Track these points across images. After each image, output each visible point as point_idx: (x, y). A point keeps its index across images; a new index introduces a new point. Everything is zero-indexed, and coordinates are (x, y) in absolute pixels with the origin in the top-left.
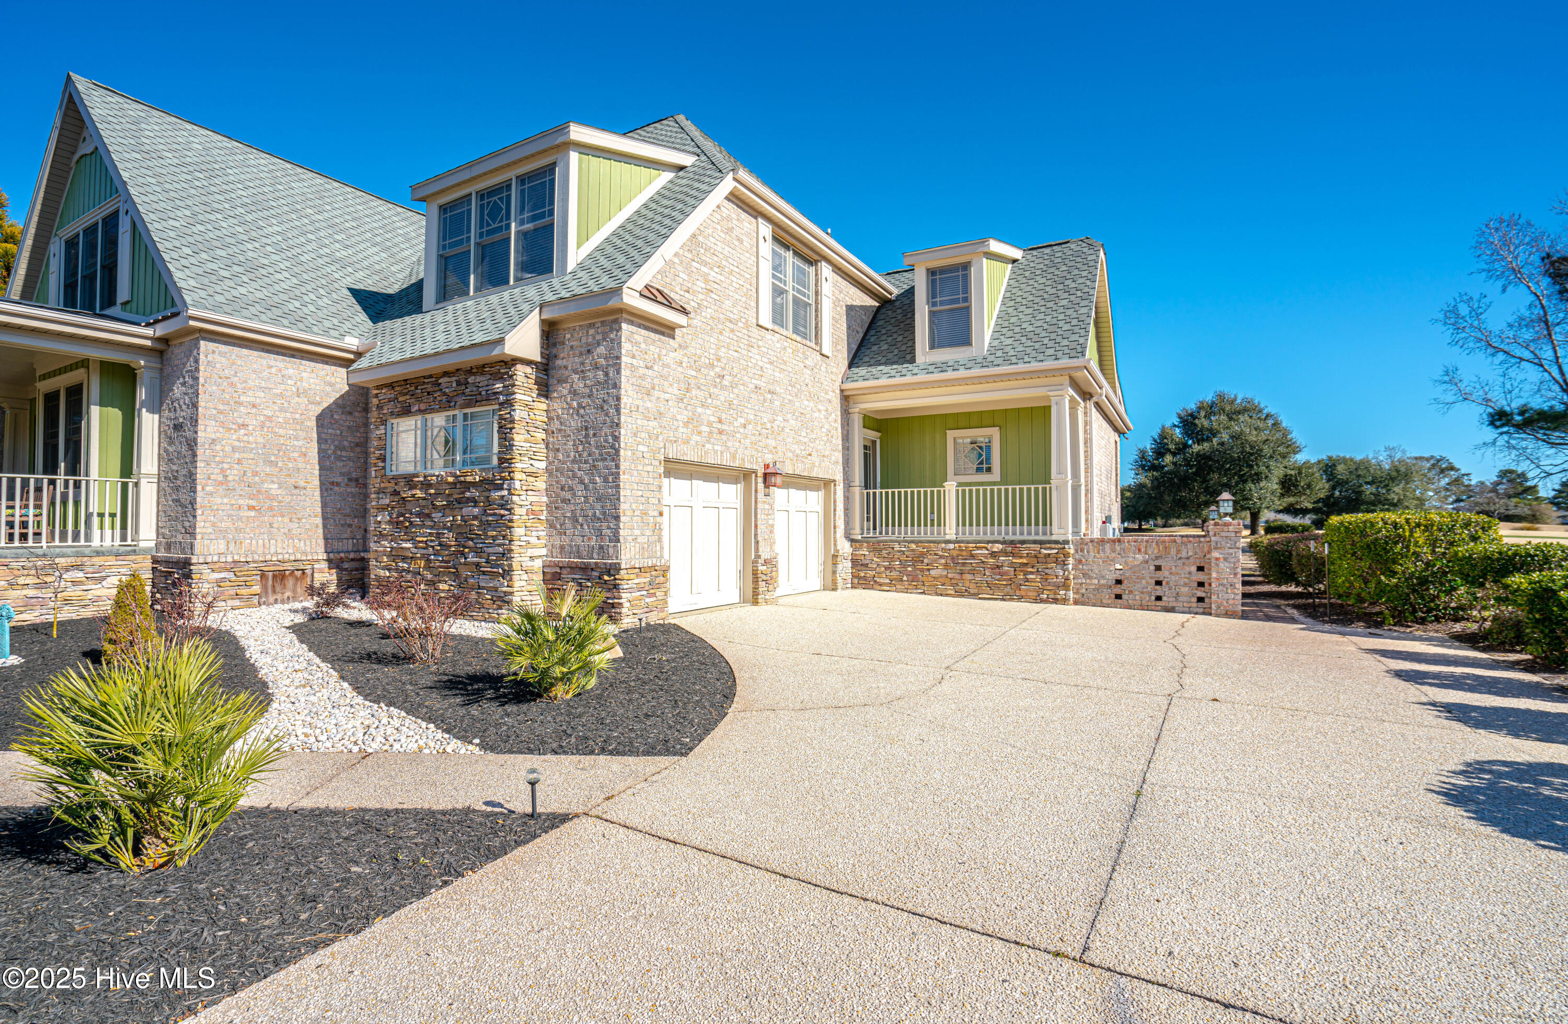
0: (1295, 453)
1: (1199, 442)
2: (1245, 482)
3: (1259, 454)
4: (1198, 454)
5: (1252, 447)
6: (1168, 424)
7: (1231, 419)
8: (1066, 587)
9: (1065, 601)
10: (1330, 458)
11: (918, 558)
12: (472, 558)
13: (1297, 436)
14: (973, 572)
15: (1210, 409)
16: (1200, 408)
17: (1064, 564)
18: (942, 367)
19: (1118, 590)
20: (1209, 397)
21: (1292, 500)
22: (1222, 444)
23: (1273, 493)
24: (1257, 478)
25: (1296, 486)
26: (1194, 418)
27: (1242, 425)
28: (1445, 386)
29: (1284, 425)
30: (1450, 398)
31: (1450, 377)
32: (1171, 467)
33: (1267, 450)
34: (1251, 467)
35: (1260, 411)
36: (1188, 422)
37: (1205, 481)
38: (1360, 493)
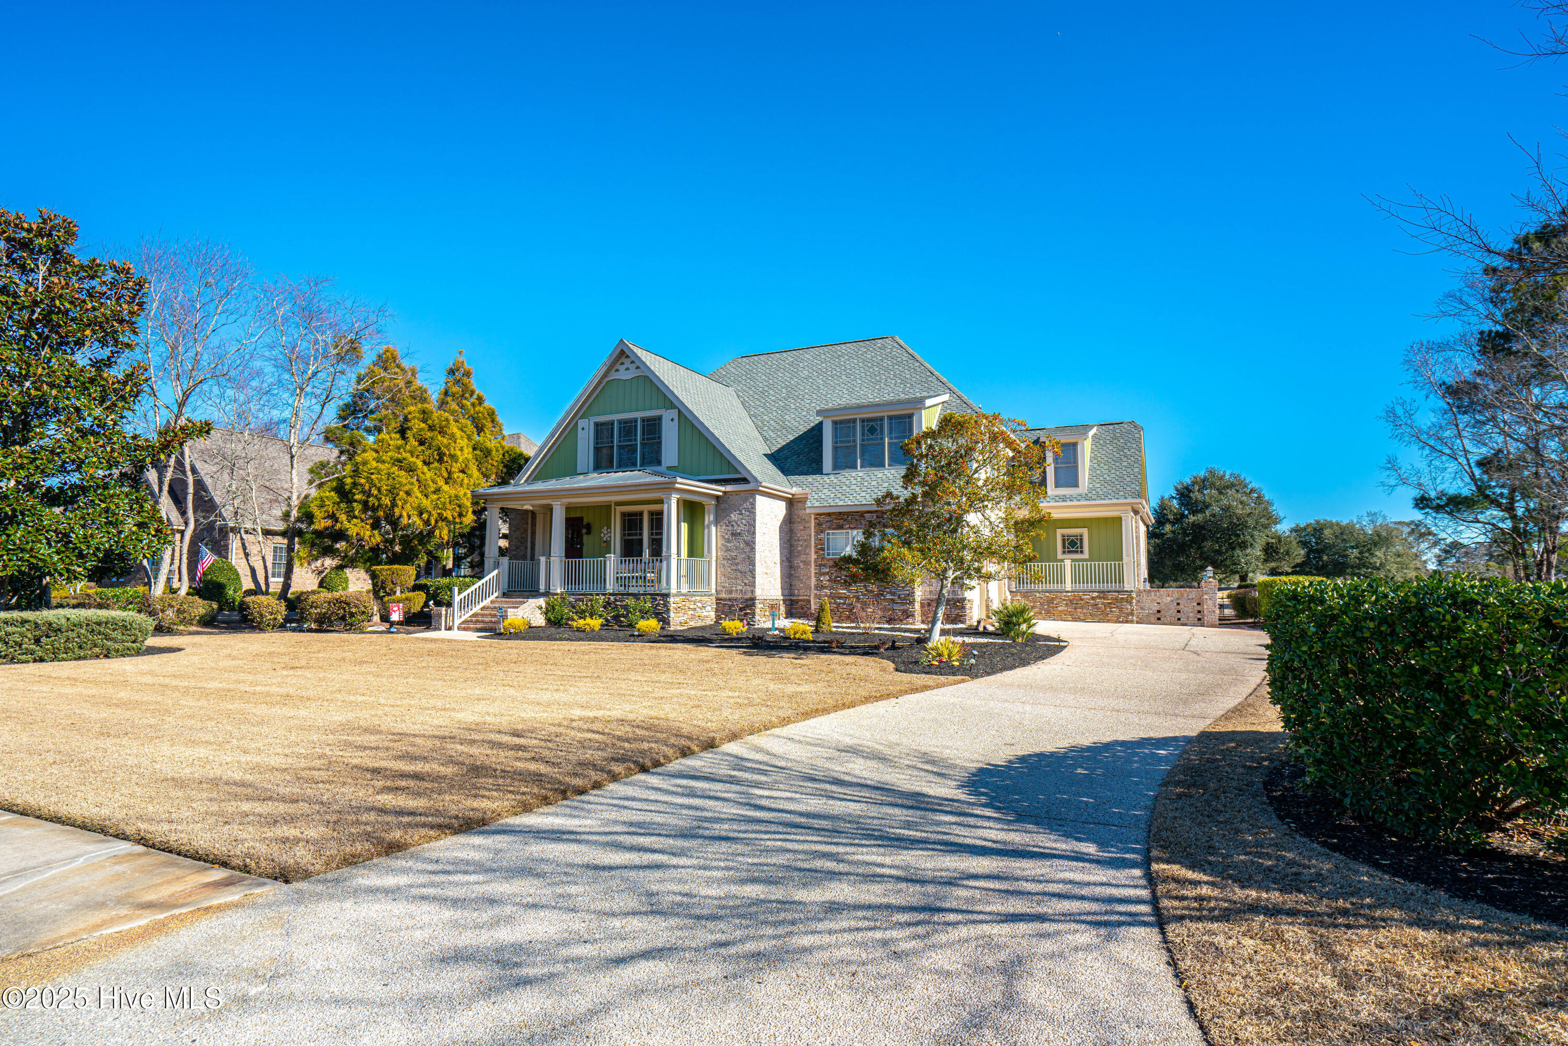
0: (1276, 523)
1: (1194, 513)
2: (1234, 549)
3: (1245, 526)
4: (1193, 524)
5: (1238, 519)
6: (1167, 496)
7: (1221, 493)
8: (1132, 614)
9: (1132, 622)
10: (1318, 522)
11: (1051, 601)
12: (888, 596)
13: (1278, 509)
14: (1082, 608)
15: (1203, 484)
16: (1194, 483)
17: (1131, 603)
18: (1064, 498)
19: (1158, 615)
20: (1202, 474)
21: (1273, 564)
22: (1214, 515)
23: (1257, 559)
24: (1243, 545)
25: (1277, 553)
26: (1190, 491)
27: (1232, 499)
28: (1388, 472)
29: (1267, 498)
30: (1393, 482)
31: (1392, 465)
32: (1170, 535)
33: (1251, 522)
34: (1238, 536)
35: (1246, 486)
36: (1184, 494)
37: (1200, 548)
38: (1346, 556)
